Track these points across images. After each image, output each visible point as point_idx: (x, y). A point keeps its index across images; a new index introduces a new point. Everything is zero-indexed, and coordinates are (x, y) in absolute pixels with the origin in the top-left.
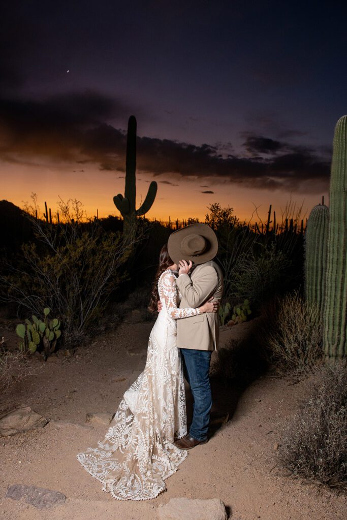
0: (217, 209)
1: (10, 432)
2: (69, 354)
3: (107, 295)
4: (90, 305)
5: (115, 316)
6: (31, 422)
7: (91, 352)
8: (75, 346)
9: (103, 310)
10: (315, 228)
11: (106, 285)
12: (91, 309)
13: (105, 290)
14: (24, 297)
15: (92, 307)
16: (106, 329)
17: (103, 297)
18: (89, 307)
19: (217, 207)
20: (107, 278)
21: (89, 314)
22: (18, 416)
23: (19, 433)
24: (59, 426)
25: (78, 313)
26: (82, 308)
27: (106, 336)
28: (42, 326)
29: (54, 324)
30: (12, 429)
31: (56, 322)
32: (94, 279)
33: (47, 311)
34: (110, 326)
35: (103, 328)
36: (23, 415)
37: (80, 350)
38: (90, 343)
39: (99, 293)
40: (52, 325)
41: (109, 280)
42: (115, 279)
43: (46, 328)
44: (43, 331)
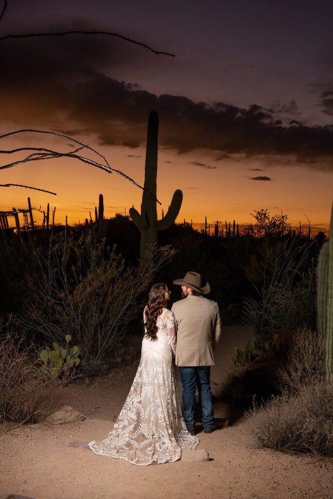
0: (265, 217)
1: (59, 422)
2: (87, 382)
3: (125, 325)
4: (107, 334)
5: (132, 348)
6: (73, 417)
7: (109, 381)
8: (94, 375)
9: (120, 340)
10: (324, 264)
11: (124, 314)
12: (109, 339)
13: (123, 320)
14: (43, 325)
15: (110, 336)
16: (122, 361)
17: (120, 328)
18: (106, 337)
19: (265, 214)
20: (126, 307)
21: (106, 343)
22: (64, 412)
23: (64, 423)
24: (94, 421)
25: (96, 342)
26: (99, 338)
27: (123, 369)
28: (64, 352)
29: (74, 351)
30: (60, 420)
31: (76, 349)
32: (113, 308)
33: (68, 338)
34: (127, 358)
35: (119, 360)
36: (67, 411)
37: (98, 379)
38: (107, 374)
39: (117, 322)
40: (73, 352)
41: (126, 310)
42: (133, 308)
43: (67, 355)
44: (64, 358)
